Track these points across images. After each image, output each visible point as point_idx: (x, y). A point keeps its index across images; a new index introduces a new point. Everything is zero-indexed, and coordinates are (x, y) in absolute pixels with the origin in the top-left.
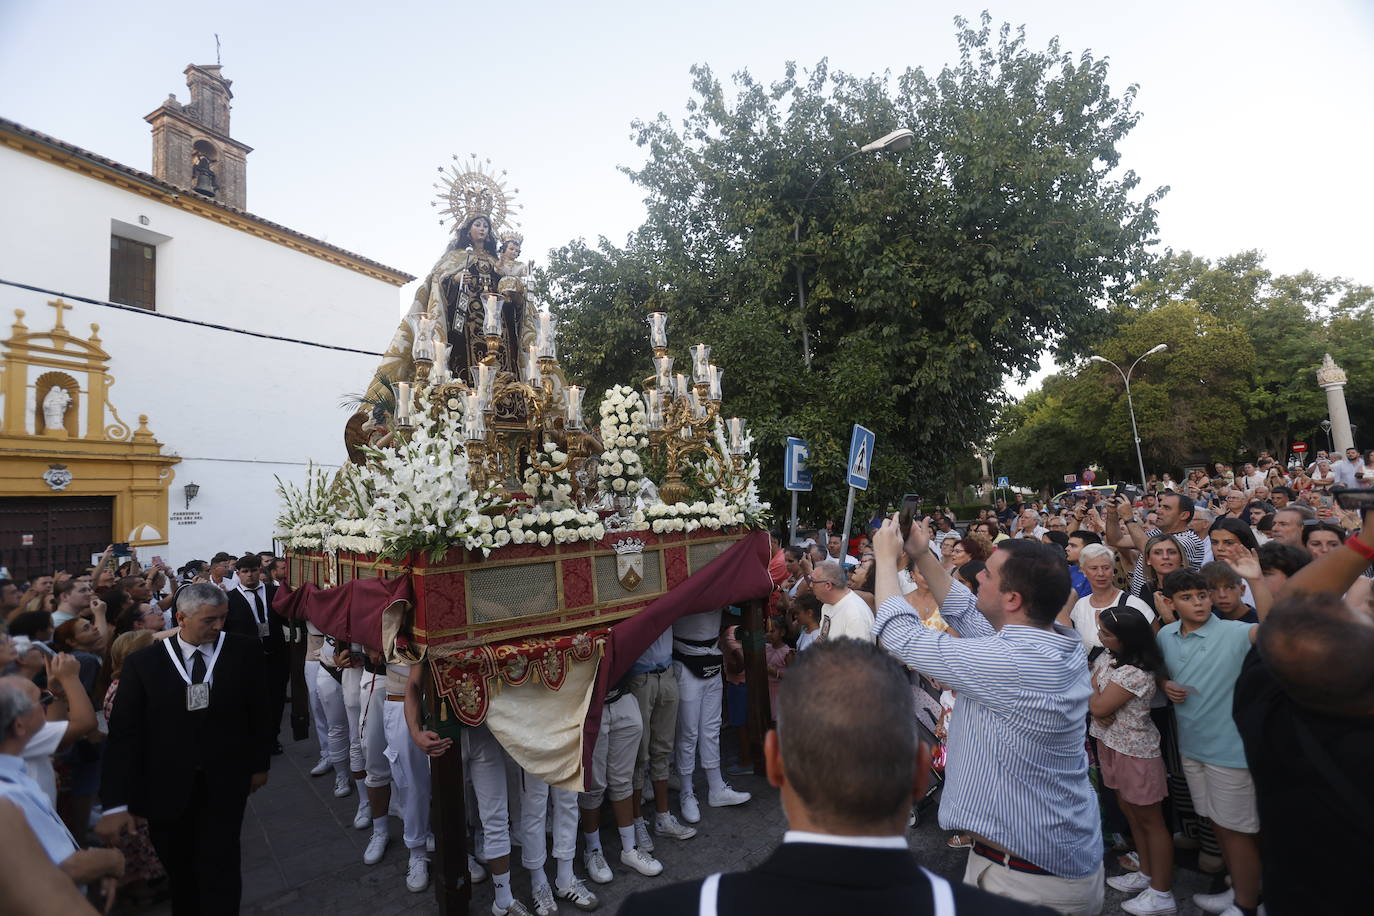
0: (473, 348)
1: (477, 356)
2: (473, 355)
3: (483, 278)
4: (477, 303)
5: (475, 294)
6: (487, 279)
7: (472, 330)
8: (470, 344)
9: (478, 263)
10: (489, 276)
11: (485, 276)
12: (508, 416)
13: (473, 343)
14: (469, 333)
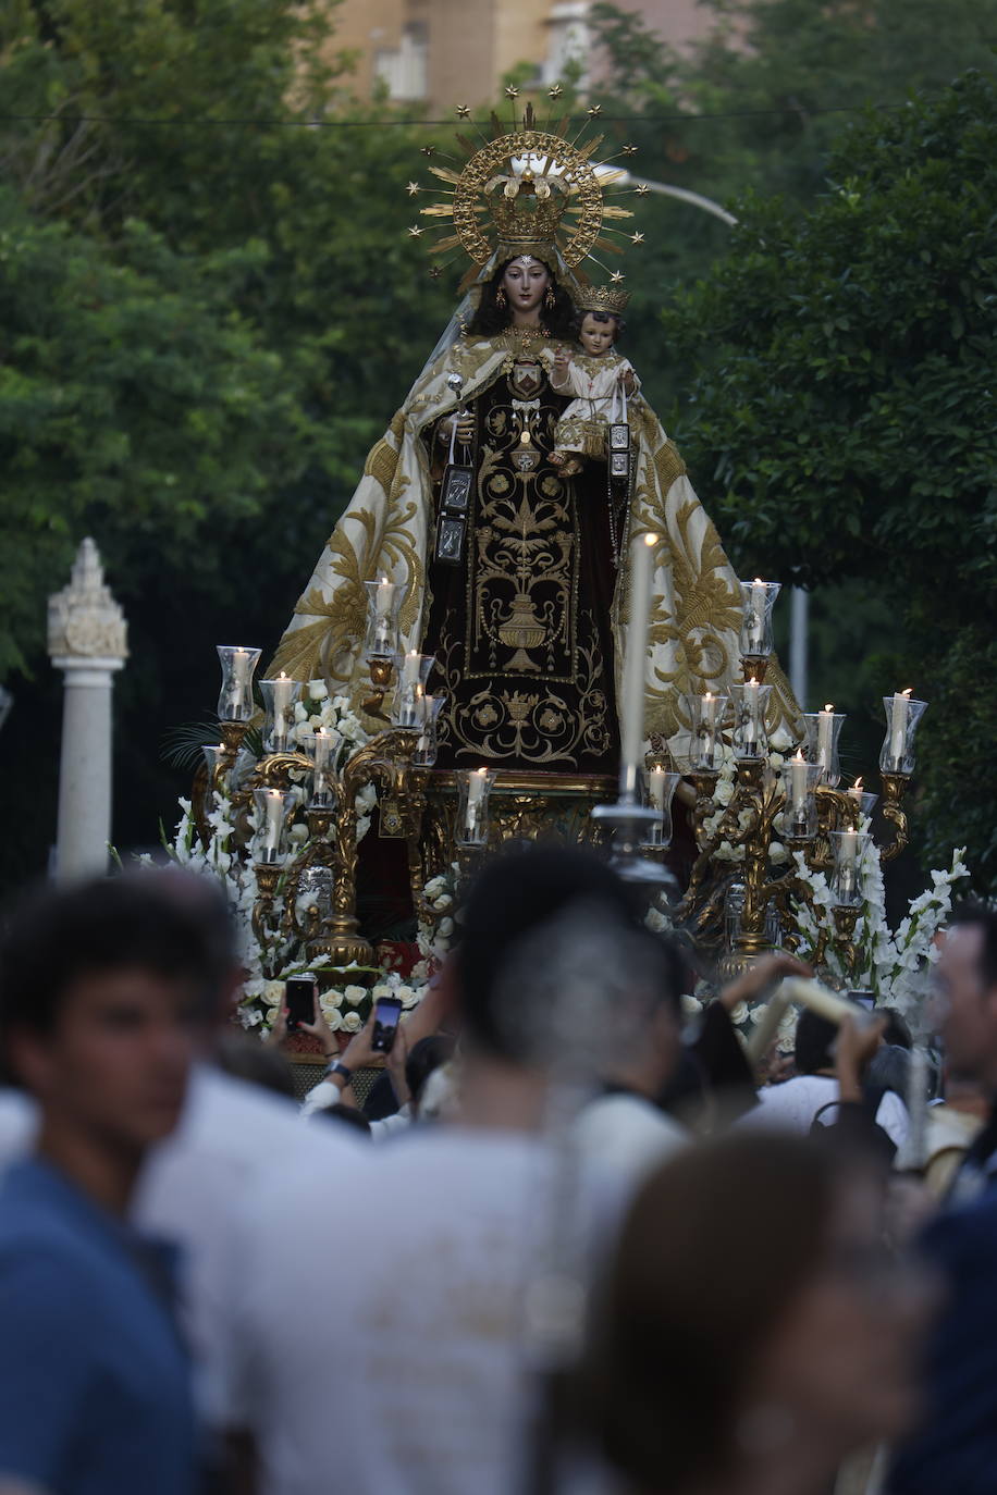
0: (480, 591)
1: (488, 613)
2: (480, 610)
3: (521, 413)
4: (501, 478)
5: (498, 455)
6: (532, 412)
7: (483, 548)
8: (475, 584)
9: (512, 375)
10: (536, 405)
11: (526, 406)
12: (549, 756)
13: (482, 579)
14: (477, 553)
